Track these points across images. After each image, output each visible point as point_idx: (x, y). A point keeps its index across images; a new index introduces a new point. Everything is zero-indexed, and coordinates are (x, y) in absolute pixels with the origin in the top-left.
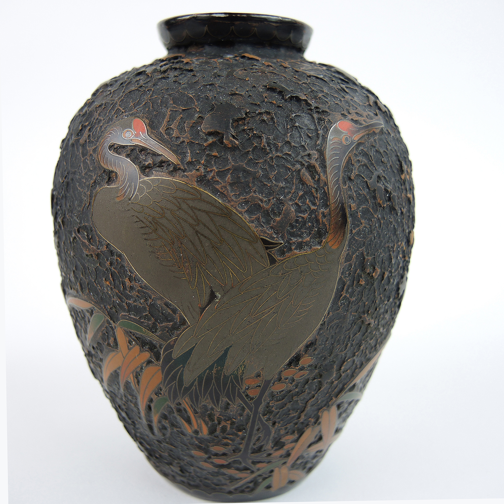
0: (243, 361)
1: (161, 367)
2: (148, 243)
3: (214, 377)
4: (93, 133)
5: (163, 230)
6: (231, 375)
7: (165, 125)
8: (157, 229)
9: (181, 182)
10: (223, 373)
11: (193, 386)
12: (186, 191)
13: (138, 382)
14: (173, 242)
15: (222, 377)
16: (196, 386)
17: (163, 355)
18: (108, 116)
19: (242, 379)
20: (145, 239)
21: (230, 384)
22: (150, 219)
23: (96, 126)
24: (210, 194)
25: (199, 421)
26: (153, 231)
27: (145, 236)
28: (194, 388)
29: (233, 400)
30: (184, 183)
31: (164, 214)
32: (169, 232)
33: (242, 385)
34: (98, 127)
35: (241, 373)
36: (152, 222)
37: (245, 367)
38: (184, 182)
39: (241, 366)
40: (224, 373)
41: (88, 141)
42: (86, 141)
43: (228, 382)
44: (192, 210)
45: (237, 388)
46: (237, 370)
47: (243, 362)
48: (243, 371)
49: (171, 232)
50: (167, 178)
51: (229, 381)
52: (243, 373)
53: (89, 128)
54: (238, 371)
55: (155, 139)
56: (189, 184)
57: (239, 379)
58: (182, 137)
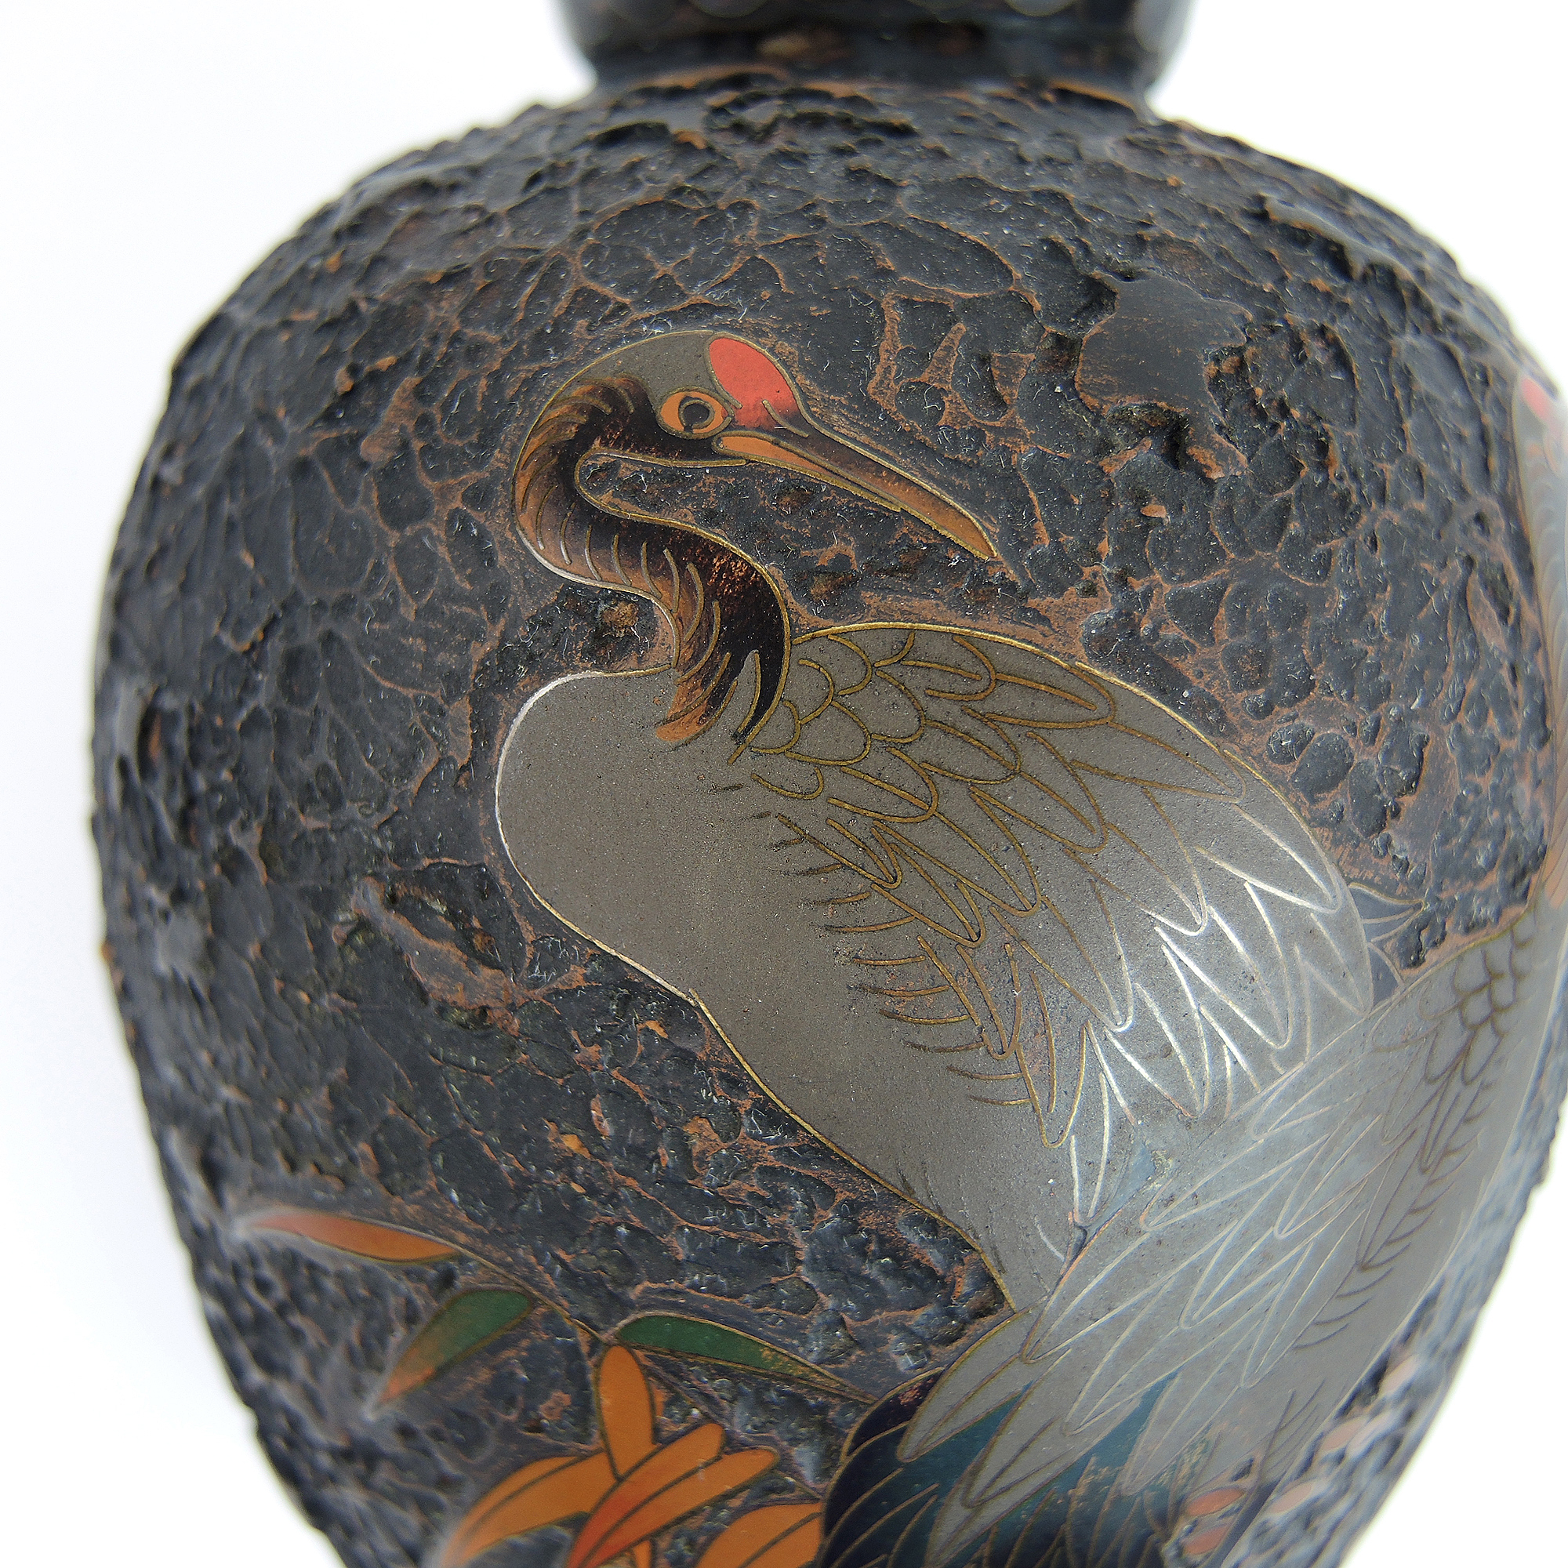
0: (1206, 1425)
2: (844, 945)
3: (1070, 1511)
4: (446, 407)
5: (927, 876)
6: (1141, 1493)
7: (888, 370)
8: (895, 879)
9: (1015, 642)
10: (1112, 1490)
12: (1043, 688)
14: (979, 934)
15: (1105, 1507)
17: (848, 1454)
18: (524, 323)
19: (1179, 1501)
20: (829, 928)
22: (859, 829)
23: (462, 372)
24: (1154, 700)
26: (876, 887)
27: (827, 914)
30: (1030, 647)
31: (934, 804)
32: (961, 887)
33: (1173, 1522)
34: (473, 378)
35: (1183, 1477)
36: (871, 842)
37: (1204, 1450)
38: (1030, 643)
40: (1116, 1490)
41: (417, 445)
42: (405, 446)
43: (1122, 1523)
44: (1074, 775)
45: (1150, 1539)
48: (1193, 1466)
49: (967, 887)
50: (939, 623)
51: (1129, 1517)
52: (1192, 1475)
53: (410, 380)
55: (852, 434)
56: (1056, 654)
57: (1170, 1501)
58: (992, 429)
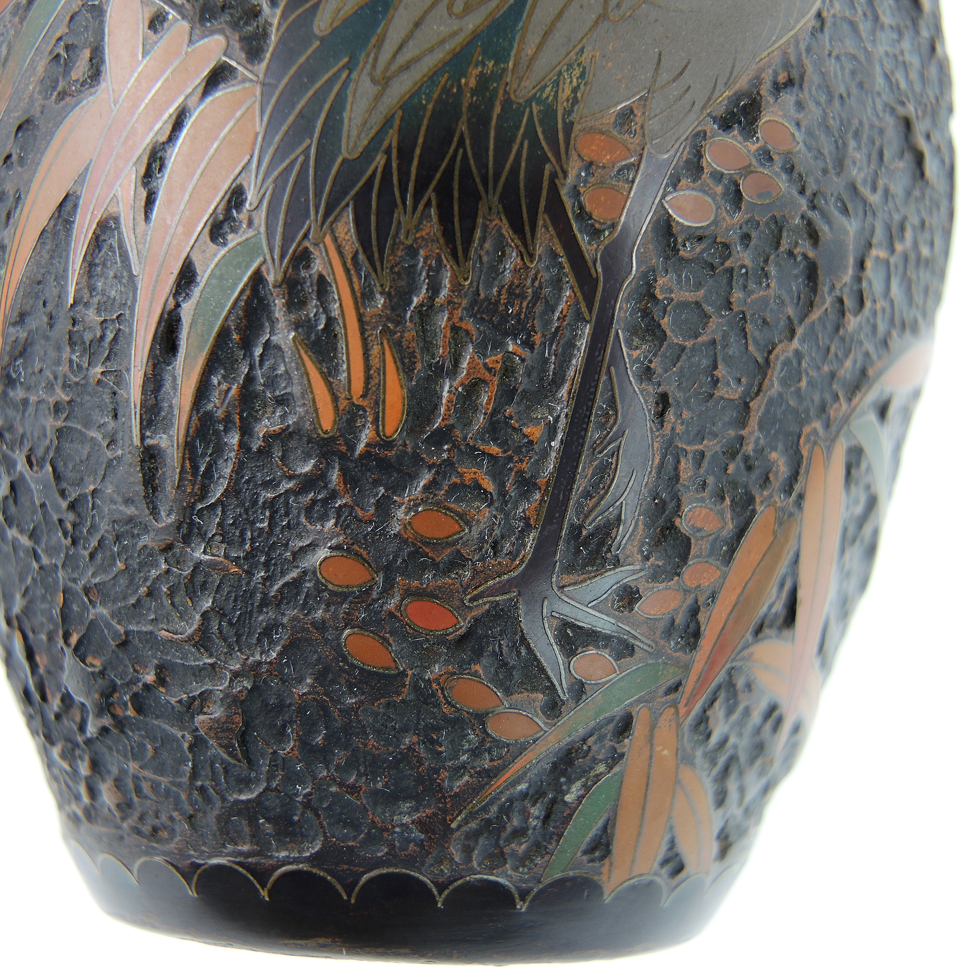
0: (580, 46)
1: (263, 84)
3: (466, 104)
6: (529, 102)
10: (501, 92)
11: (377, 150)
13: (150, 202)
15: (497, 109)
16: (388, 152)
17: (278, 30)
19: (569, 128)
21: (522, 144)
25: (375, 350)
28: (382, 162)
29: (527, 228)
33: (567, 154)
35: (568, 100)
37: (582, 76)
39: (570, 66)
40: (505, 92)
43: (515, 136)
45: (547, 166)
46: (557, 83)
47: (577, 49)
48: (575, 90)
51: (522, 130)
52: (575, 101)
54: (558, 85)
57: (560, 126)
